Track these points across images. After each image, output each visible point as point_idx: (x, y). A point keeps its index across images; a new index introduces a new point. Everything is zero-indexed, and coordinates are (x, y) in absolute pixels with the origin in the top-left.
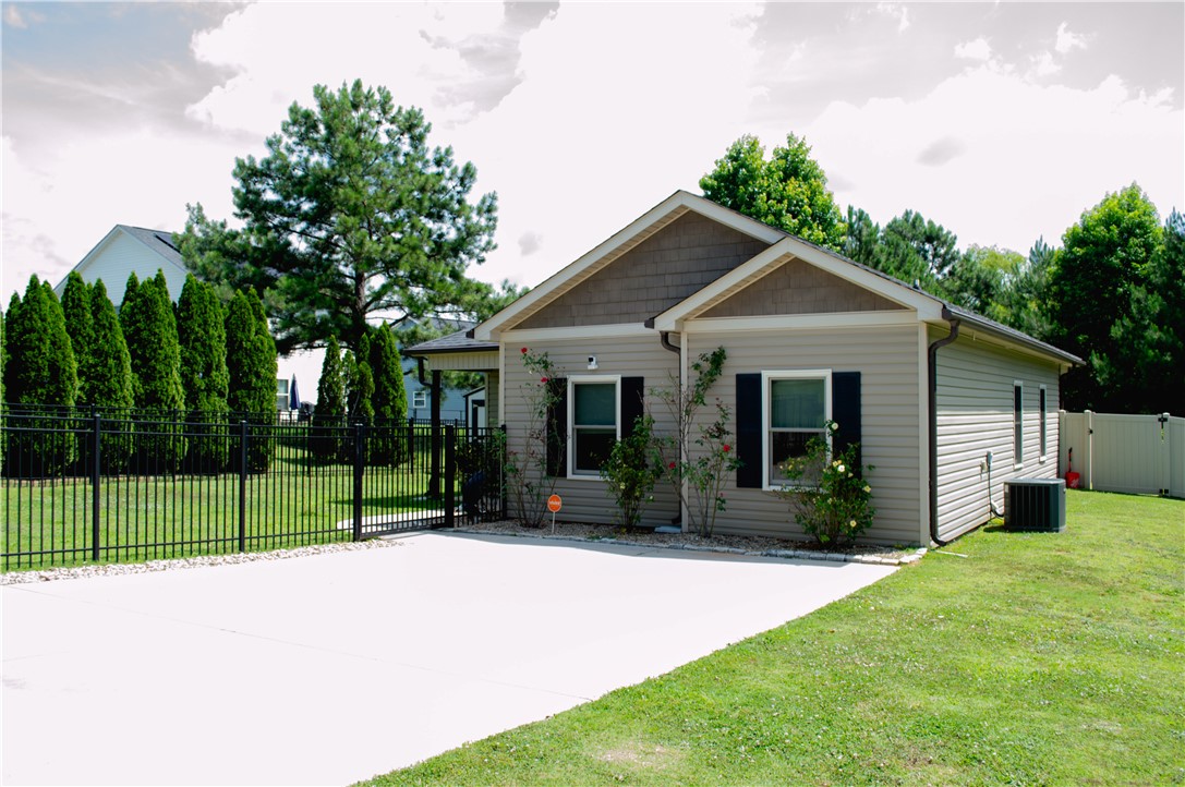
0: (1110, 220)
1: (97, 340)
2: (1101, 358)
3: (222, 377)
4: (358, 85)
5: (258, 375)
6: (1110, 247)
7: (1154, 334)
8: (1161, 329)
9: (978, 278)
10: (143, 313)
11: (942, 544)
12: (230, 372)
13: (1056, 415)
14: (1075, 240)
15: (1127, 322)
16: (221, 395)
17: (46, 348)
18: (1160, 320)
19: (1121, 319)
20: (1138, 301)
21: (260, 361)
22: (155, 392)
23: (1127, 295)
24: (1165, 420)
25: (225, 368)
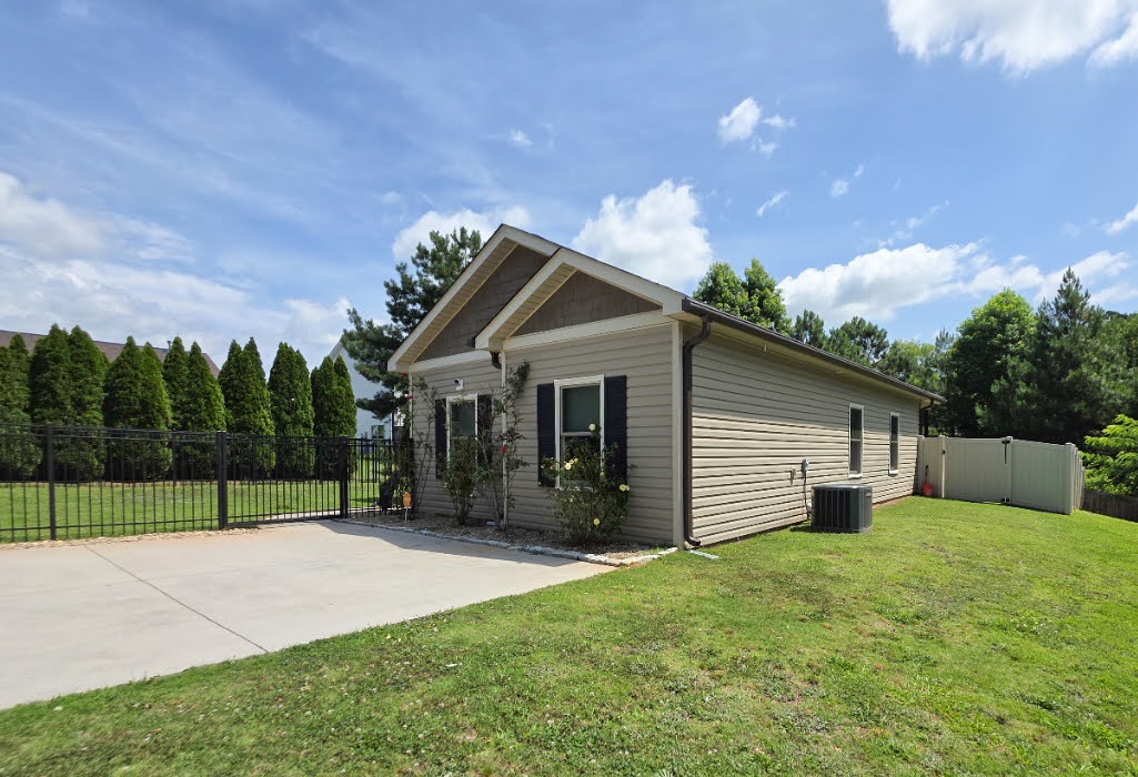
0: (992, 313)
1: (189, 385)
2: (983, 409)
3: (309, 413)
4: (463, 231)
5: (337, 414)
6: (992, 332)
7: (1023, 390)
8: (1028, 385)
9: (901, 359)
10: (235, 367)
11: (697, 545)
12: (315, 411)
13: (916, 439)
14: (969, 329)
15: (1003, 381)
16: (306, 426)
17: (139, 390)
18: (1028, 379)
19: (999, 379)
20: (1014, 367)
21: (338, 404)
22: (244, 422)
23: (1005, 364)
24: (1008, 442)
25: (310, 407)
